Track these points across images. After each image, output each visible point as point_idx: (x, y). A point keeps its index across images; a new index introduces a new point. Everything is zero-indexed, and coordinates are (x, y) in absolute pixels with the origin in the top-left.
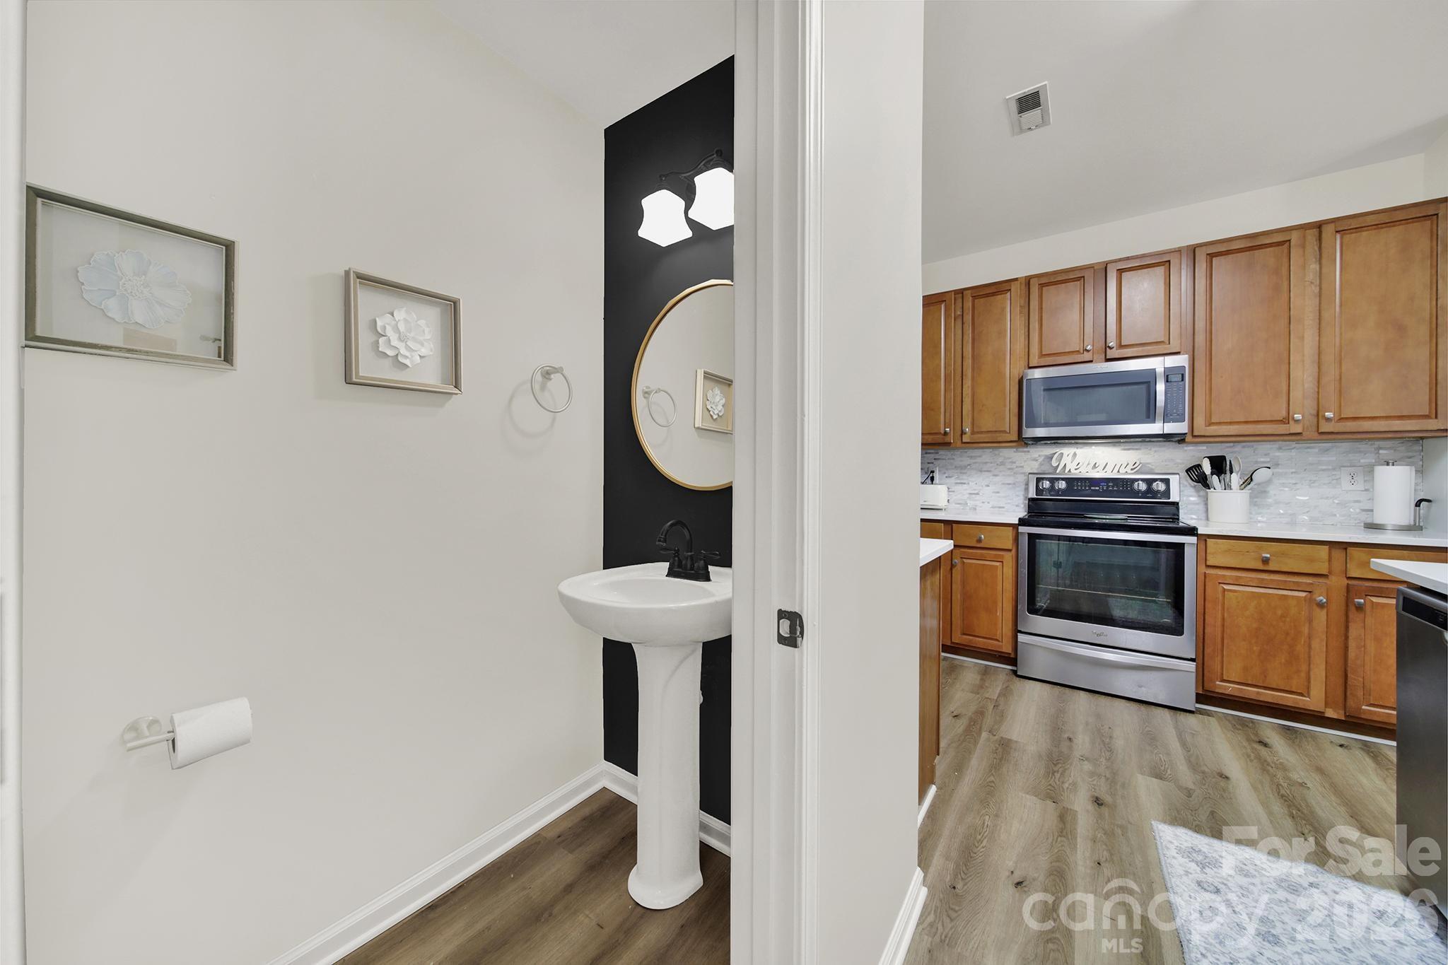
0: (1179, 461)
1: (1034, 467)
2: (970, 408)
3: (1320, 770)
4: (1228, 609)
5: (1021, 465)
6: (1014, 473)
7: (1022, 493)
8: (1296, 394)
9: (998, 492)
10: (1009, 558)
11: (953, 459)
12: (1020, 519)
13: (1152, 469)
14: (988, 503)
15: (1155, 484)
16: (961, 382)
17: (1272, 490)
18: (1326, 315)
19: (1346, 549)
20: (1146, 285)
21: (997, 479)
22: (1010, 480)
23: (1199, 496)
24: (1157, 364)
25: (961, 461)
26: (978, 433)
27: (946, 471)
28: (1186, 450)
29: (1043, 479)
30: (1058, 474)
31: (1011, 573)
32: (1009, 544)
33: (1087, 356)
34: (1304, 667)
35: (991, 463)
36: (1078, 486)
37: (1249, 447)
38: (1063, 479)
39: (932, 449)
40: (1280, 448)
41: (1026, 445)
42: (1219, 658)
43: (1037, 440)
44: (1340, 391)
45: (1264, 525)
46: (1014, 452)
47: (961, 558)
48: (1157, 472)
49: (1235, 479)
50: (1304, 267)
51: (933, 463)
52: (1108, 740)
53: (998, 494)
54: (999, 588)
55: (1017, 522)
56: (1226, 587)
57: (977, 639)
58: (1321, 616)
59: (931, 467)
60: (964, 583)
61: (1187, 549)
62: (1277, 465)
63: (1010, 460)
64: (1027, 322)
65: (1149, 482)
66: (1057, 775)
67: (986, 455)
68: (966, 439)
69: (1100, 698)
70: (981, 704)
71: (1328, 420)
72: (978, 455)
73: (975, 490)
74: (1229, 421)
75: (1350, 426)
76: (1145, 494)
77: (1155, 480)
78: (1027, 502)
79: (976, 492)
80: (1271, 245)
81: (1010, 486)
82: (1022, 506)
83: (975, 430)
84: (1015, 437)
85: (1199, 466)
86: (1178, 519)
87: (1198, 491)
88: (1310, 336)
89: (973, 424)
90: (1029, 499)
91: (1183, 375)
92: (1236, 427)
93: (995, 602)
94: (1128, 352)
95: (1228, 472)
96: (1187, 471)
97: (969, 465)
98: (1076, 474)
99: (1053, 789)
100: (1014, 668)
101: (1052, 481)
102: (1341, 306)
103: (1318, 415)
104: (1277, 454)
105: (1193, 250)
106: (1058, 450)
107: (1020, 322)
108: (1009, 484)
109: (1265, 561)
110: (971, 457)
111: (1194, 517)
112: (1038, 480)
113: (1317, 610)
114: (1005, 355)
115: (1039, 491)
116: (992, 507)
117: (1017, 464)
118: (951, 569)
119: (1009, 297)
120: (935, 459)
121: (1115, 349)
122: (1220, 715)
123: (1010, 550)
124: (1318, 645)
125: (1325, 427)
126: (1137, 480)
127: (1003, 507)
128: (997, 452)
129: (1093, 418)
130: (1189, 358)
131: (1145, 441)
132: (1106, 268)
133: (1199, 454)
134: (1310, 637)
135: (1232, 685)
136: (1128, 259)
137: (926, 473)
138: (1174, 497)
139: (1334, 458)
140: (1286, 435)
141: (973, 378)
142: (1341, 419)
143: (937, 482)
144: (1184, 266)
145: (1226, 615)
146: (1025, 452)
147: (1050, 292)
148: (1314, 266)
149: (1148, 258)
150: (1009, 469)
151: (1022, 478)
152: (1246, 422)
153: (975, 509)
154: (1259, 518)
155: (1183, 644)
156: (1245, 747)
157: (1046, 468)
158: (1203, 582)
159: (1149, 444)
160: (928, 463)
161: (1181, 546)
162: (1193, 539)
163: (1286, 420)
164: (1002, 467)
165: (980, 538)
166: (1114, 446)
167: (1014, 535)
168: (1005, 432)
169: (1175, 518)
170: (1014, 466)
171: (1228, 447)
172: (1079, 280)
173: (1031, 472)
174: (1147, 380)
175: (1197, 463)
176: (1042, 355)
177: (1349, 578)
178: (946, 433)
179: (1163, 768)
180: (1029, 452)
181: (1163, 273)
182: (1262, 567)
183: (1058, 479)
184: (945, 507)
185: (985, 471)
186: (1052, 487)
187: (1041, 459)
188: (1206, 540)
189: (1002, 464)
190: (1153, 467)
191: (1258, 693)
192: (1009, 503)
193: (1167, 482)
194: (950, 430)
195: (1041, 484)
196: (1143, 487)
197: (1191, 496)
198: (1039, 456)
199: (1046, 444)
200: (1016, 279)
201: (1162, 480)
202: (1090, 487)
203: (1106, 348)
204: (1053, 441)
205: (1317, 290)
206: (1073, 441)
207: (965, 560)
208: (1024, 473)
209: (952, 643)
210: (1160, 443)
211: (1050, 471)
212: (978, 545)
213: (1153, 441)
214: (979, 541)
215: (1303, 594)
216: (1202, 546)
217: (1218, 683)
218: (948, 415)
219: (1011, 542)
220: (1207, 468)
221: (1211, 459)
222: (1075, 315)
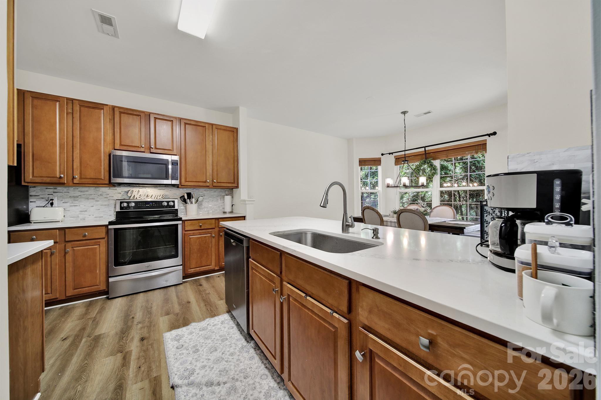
0: (178, 194)
1: (120, 197)
2: (79, 165)
3: (213, 287)
4: (191, 244)
5: (112, 196)
6: (108, 200)
7: (113, 209)
8: (208, 174)
9: (99, 210)
10: (103, 242)
11: (69, 192)
12: (109, 222)
13: (169, 197)
14: (93, 215)
15: (170, 203)
16: (72, 149)
17: (204, 204)
18: (214, 152)
19: (218, 220)
20: (165, 127)
21: (98, 203)
22: (106, 203)
23: (184, 206)
24: (169, 158)
25: (74, 193)
26: (84, 178)
27: (63, 199)
28: (180, 190)
29: (123, 202)
30: (131, 200)
31: (104, 249)
32: (103, 235)
33: (142, 150)
34: (210, 257)
35: (95, 195)
36: (140, 205)
37: (197, 190)
38: (133, 202)
39: (52, 186)
40: (205, 190)
41: (115, 186)
42: (189, 261)
43: (120, 184)
44: (217, 174)
45: (202, 215)
46: (108, 189)
47: (72, 247)
48: (171, 198)
49: (193, 200)
50: (209, 136)
51: (52, 195)
52: (150, 310)
53: (99, 211)
54: (98, 258)
55: (108, 224)
56: (191, 237)
57: (84, 289)
58: (214, 240)
59: (51, 197)
60: (74, 262)
61: (179, 226)
62: (204, 196)
63: (106, 193)
64: (113, 127)
65: (168, 202)
66: (124, 339)
67: (91, 191)
68: (75, 181)
69: (149, 293)
70: (84, 324)
71: (215, 182)
72: (86, 190)
73: (84, 209)
74: (191, 181)
75: (219, 184)
76: (166, 207)
77: (170, 201)
78: (115, 213)
79: (85, 210)
80: (201, 126)
81: (106, 206)
82: (113, 215)
83: (82, 177)
84: (107, 182)
85: (184, 196)
86: (178, 215)
87: (184, 205)
88: (211, 156)
89: (81, 173)
90: (117, 212)
91: (177, 163)
92: (193, 183)
93: (95, 266)
94: (159, 151)
95: (192, 198)
96: (180, 198)
97: (79, 196)
98: (139, 200)
99: (121, 346)
100: (108, 296)
101: (128, 203)
102: (217, 150)
103: (213, 181)
104: (204, 192)
105: (180, 119)
106: (131, 189)
107: (109, 126)
108: (106, 205)
109: (201, 226)
110: (81, 191)
111: (183, 214)
112: (121, 203)
113: (212, 238)
114: (100, 140)
115: (121, 208)
116: (95, 217)
117: (110, 195)
118: (65, 255)
119: (103, 112)
120: (54, 192)
121: (154, 149)
122: (190, 281)
123: (104, 238)
124: (213, 249)
125: (215, 185)
126: (164, 201)
127: (102, 217)
128: (98, 189)
129: (145, 176)
130: (179, 157)
131: (166, 187)
132: (150, 115)
133: (183, 192)
134: (211, 248)
135: (193, 269)
136: (158, 114)
137: (47, 201)
138: (176, 207)
139: (217, 194)
140: (205, 186)
141: (80, 149)
142: (218, 182)
143: (56, 206)
144: (177, 124)
145: (191, 246)
146: (114, 189)
147: (124, 117)
148: (211, 136)
149: (166, 117)
150: (105, 198)
151: (113, 202)
152: (196, 182)
153: (84, 219)
154: (201, 213)
155: (178, 260)
156: (196, 289)
157: (125, 197)
158: (184, 236)
159: (168, 187)
160: (48, 195)
161: (177, 225)
162: (181, 222)
163: (206, 182)
164: (101, 196)
165: (85, 234)
166: (155, 188)
167: (106, 230)
168: (101, 179)
169: (177, 215)
170: (108, 196)
171: (192, 190)
172: (138, 116)
173: (118, 199)
174: (165, 163)
175: (182, 195)
176: (121, 145)
177: (219, 228)
178: (60, 177)
179: (169, 310)
180: (116, 189)
181: (171, 124)
182: (200, 228)
183: (130, 202)
184: (62, 220)
185: (90, 199)
186: (128, 205)
187: (122, 193)
188: (185, 222)
189: (101, 195)
190: (169, 196)
191: (200, 269)
192: (105, 215)
193: (174, 202)
194: (64, 176)
195: (122, 204)
196: (166, 204)
197: (182, 207)
198: (122, 191)
199: (125, 186)
200: (107, 105)
201: (172, 201)
202: (145, 205)
203: (150, 148)
204: (128, 185)
205: (212, 144)
206: (138, 185)
207: (75, 248)
208: (114, 200)
209: (66, 297)
210: (171, 188)
211: (127, 199)
212: (84, 239)
213: (169, 187)
214: (85, 236)
215: (210, 235)
216: (183, 224)
217: (189, 270)
218: (62, 167)
219: (105, 234)
220: (186, 197)
221: (187, 193)
222: (137, 131)
